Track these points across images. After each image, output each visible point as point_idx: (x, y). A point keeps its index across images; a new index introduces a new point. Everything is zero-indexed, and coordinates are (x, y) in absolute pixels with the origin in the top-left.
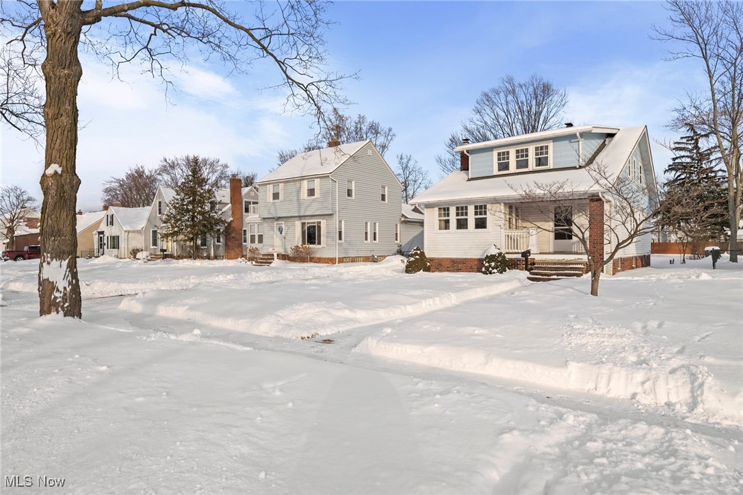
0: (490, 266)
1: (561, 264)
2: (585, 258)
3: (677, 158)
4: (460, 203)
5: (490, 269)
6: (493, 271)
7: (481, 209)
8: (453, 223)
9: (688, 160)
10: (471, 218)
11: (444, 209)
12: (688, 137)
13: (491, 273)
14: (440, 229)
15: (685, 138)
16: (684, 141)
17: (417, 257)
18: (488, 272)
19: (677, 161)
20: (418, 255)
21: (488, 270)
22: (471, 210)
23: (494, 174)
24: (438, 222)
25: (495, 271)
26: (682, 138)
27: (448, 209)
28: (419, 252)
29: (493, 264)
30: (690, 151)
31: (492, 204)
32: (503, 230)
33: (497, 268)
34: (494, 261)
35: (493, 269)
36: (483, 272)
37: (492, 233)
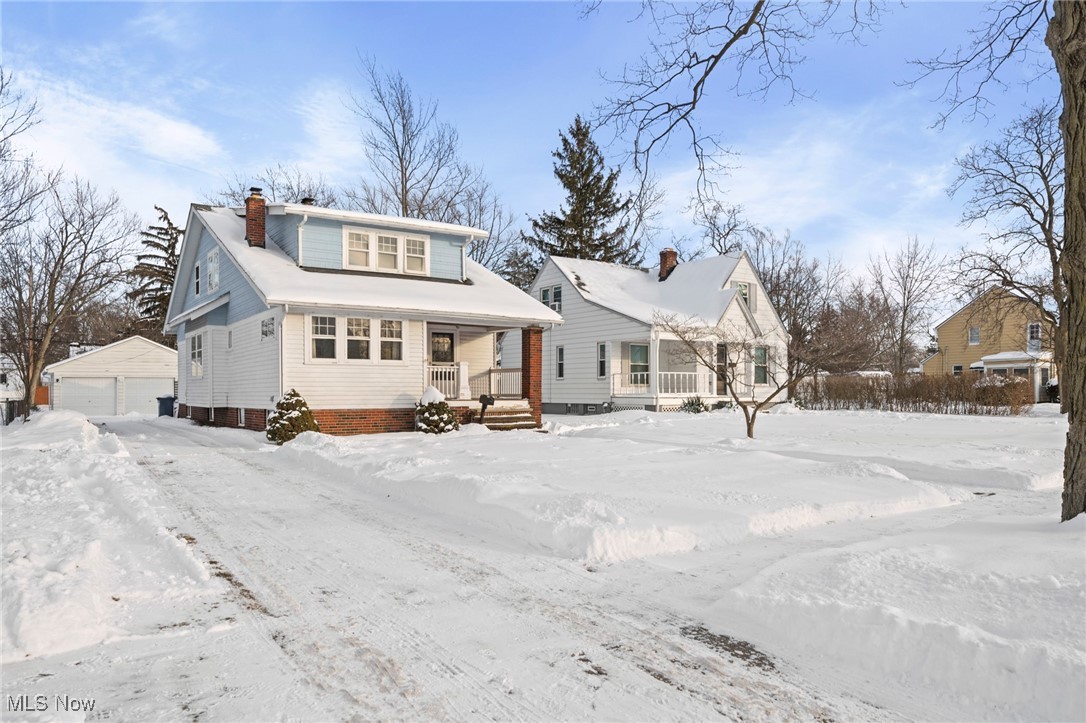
0: (441, 420)
3: (144, 256)
4: (355, 313)
5: (442, 424)
6: (447, 427)
7: (391, 327)
8: (341, 348)
9: (162, 263)
10: (375, 341)
11: (325, 320)
12: (161, 229)
13: (442, 430)
14: (315, 356)
15: (156, 228)
16: (154, 232)
18: (436, 428)
19: (142, 261)
21: (437, 426)
22: (375, 327)
23: (344, 268)
24: (312, 342)
25: (450, 427)
26: (152, 228)
28: (299, 399)
29: (445, 416)
30: (166, 250)
31: (410, 320)
32: (426, 364)
33: (450, 423)
34: (445, 412)
35: (446, 423)
36: (426, 431)
37: (410, 367)
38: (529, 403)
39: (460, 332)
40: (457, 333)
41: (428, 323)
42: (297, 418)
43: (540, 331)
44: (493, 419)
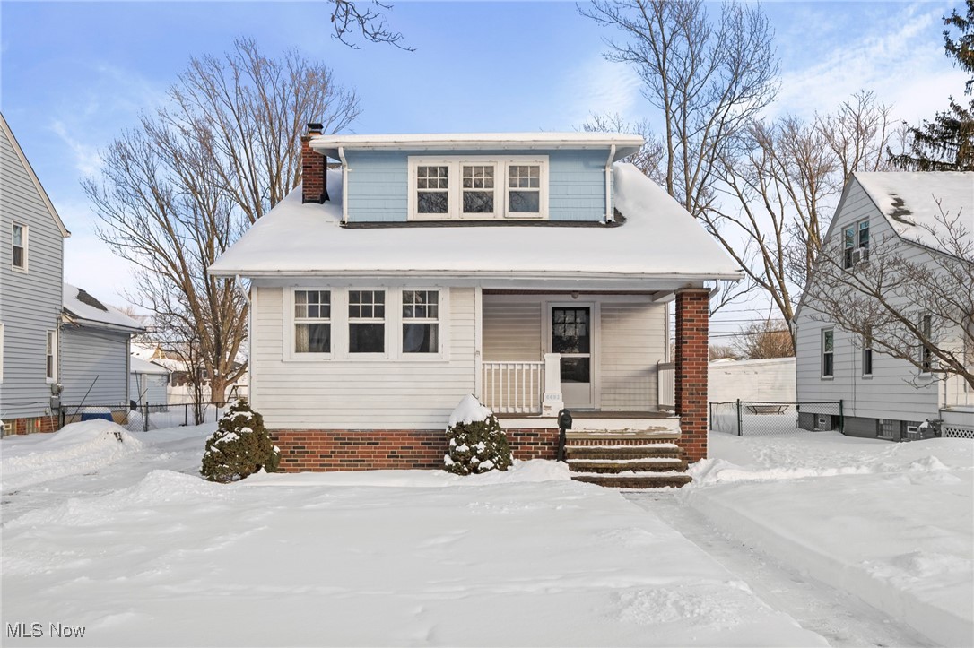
0: (474, 452)
1: (628, 441)
2: (673, 426)
4: (363, 283)
5: (474, 460)
6: (483, 465)
7: (422, 302)
8: (340, 337)
11: (314, 296)
13: (475, 470)
14: (298, 350)
17: (246, 430)
18: (465, 466)
20: (247, 424)
21: (466, 462)
22: (394, 302)
23: (410, 219)
24: (293, 330)
25: (488, 464)
27: (327, 296)
28: (249, 415)
29: (481, 447)
31: (453, 289)
32: (479, 358)
33: (491, 457)
34: (482, 439)
35: (482, 458)
36: (449, 469)
37: (452, 364)
38: (682, 424)
39: (602, 305)
40: (595, 304)
41: (485, 292)
42: (229, 444)
43: (705, 295)
44: (590, 451)
